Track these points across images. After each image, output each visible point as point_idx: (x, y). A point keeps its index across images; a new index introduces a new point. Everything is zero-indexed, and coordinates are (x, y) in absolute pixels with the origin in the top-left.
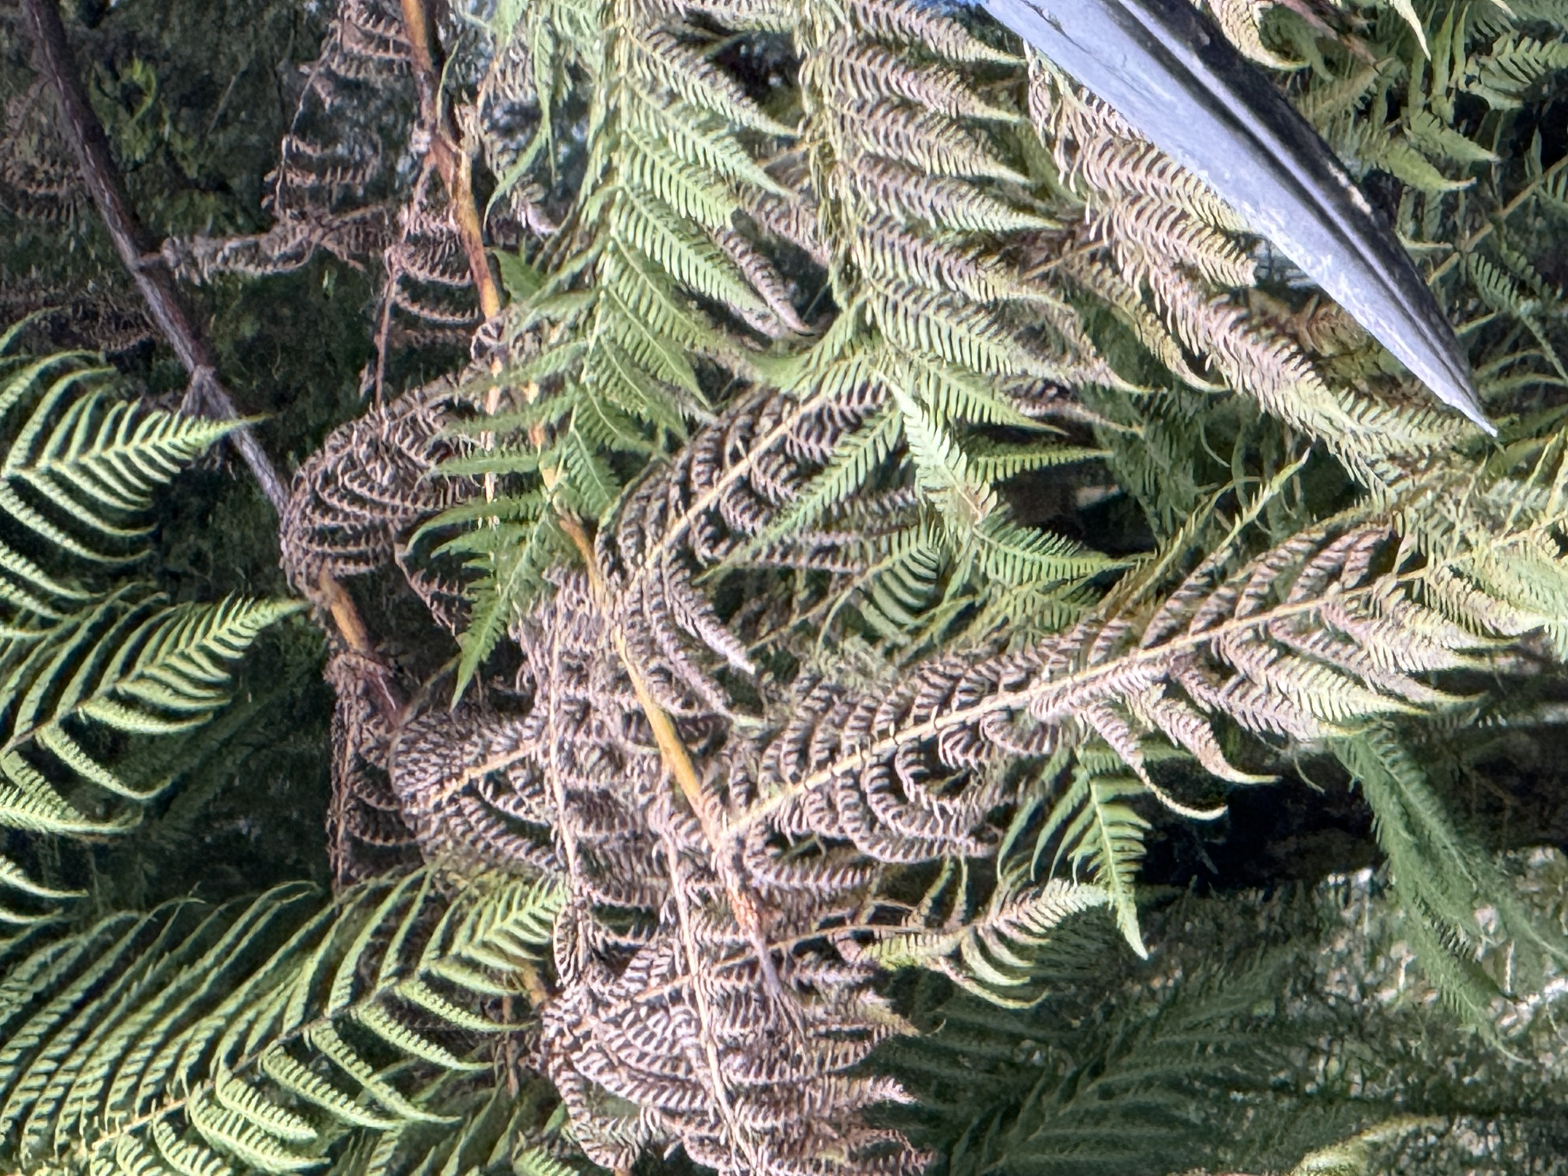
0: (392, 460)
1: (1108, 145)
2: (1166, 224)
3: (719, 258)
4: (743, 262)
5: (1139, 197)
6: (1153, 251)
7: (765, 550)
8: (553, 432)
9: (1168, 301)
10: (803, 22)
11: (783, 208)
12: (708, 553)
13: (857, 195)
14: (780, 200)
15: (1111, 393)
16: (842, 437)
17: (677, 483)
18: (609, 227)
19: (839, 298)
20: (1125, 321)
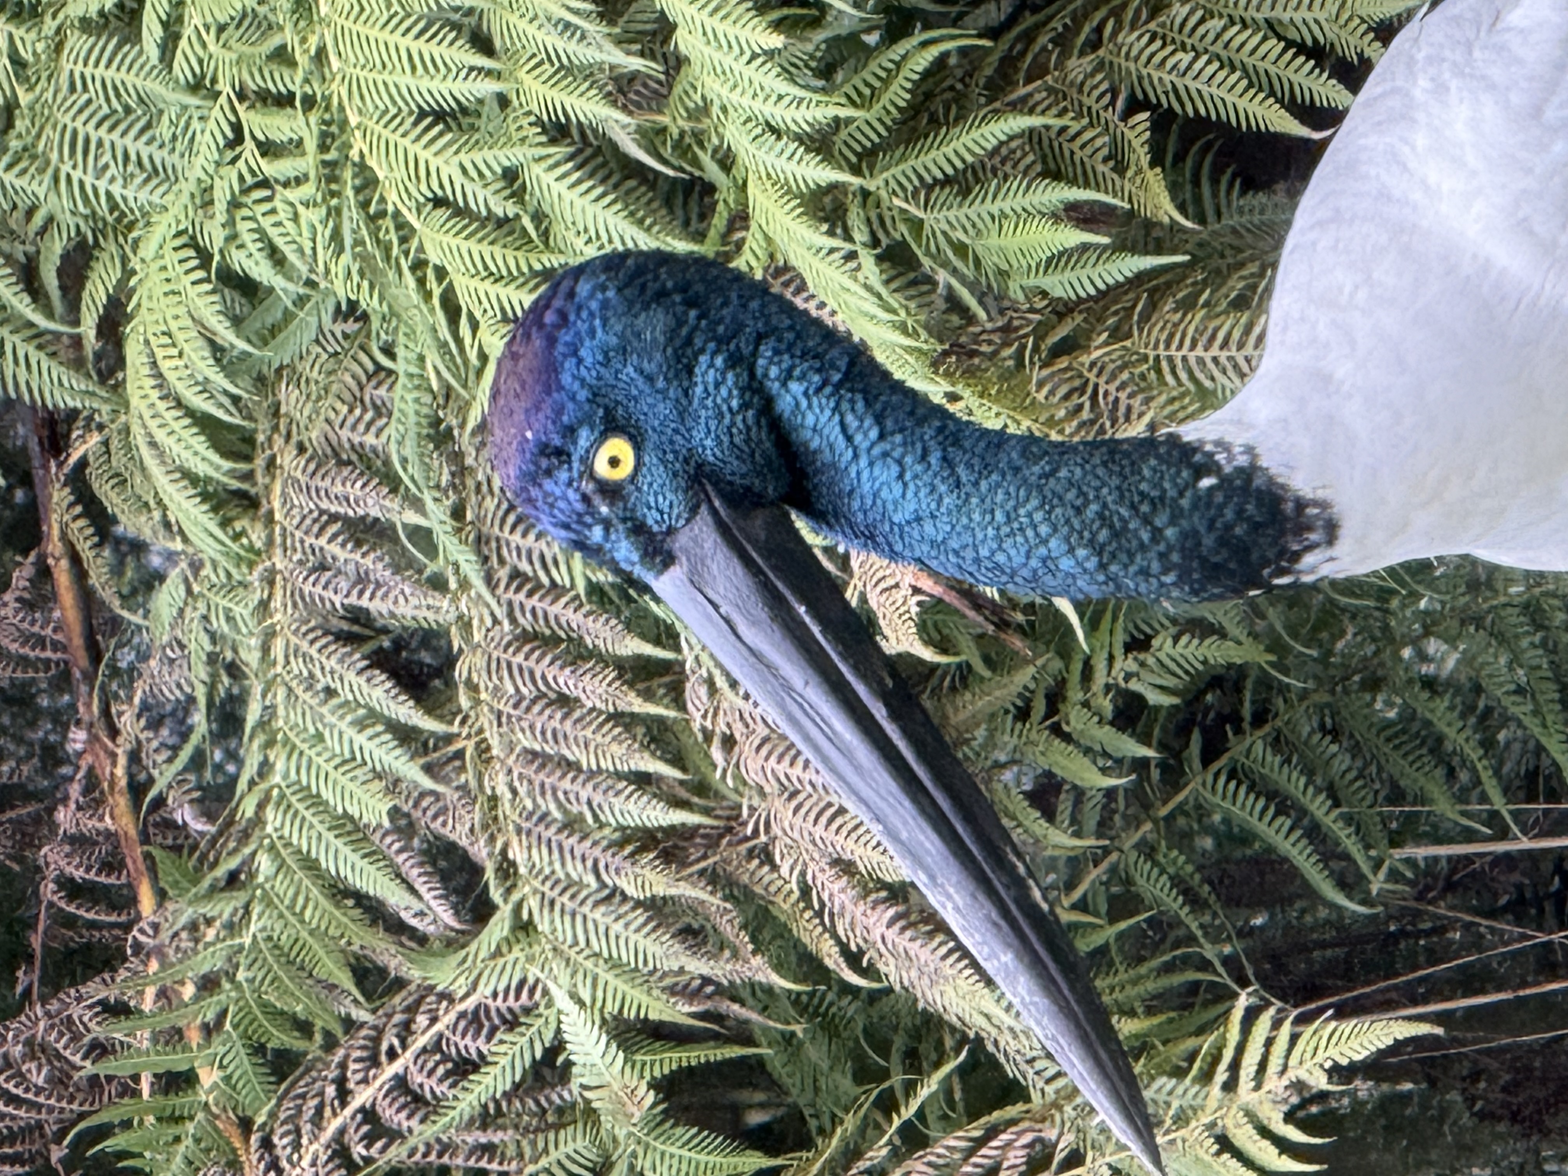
0: (50, 1062)
1: (765, 740)
2: (823, 820)
3: (374, 855)
4: (400, 859)
5: (795, 794)
6: (811, 847)
7: (422, 1149)
8: (209, 1031)
9: (825, 897)
10: (460, 617)
11: (441, 804)
12: (364, 1152)
13: (514, 792)
14: (437, 796)
15: (769, 990)
16: (499, 1035)
17: (333, 1081)
18: (265, 823)
19: (496, 894)
20: (783, 918)
